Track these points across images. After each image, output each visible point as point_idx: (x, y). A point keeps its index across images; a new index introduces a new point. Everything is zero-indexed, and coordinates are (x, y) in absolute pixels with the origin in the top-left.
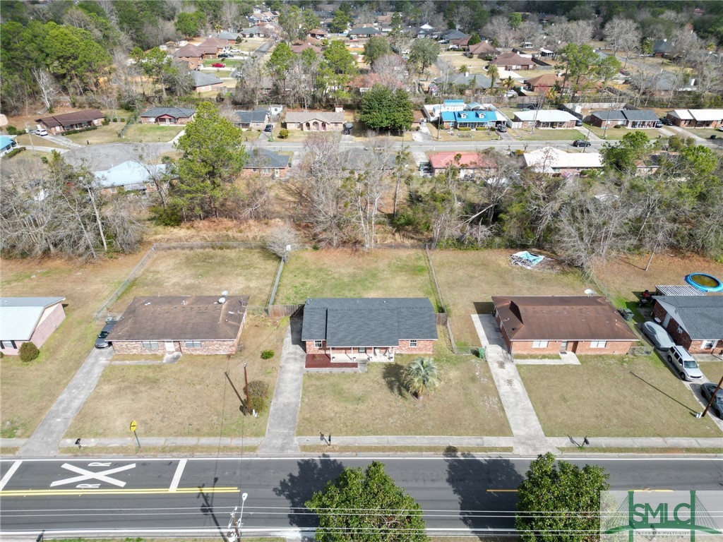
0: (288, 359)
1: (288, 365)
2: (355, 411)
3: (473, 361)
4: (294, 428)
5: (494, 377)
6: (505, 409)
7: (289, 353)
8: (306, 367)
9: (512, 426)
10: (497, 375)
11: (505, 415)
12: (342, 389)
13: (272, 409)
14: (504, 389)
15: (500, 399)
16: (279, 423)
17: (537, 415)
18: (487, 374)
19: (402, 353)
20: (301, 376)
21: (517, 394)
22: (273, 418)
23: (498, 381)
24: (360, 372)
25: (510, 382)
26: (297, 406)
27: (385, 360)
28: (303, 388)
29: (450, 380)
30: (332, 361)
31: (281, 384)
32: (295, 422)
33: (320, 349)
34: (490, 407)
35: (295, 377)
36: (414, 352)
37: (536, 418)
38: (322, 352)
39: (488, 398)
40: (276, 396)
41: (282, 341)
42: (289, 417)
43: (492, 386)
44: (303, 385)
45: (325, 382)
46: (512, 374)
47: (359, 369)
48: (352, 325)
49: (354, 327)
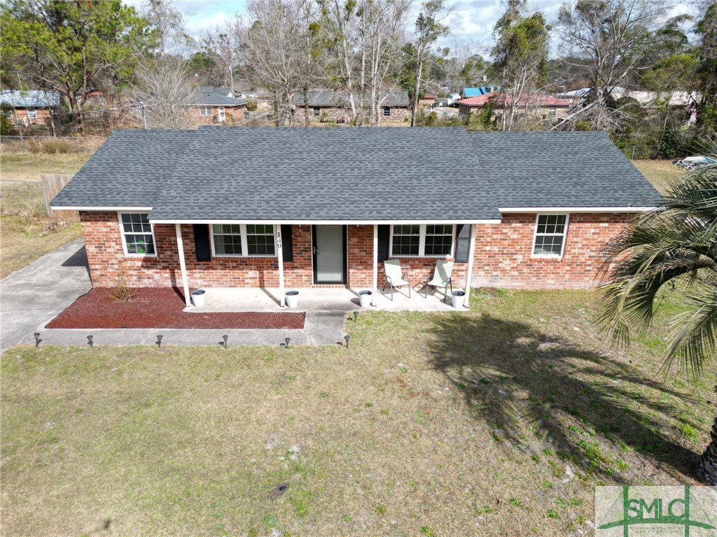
19: (499, 284)
24: (312, 341)
27: (432, 304)
30: (189, 308)
33: (149, 263)
36: (551, 283)
38: (160, 278)
47: (307, 336)
48: (286, 161)
49: (293, 165)
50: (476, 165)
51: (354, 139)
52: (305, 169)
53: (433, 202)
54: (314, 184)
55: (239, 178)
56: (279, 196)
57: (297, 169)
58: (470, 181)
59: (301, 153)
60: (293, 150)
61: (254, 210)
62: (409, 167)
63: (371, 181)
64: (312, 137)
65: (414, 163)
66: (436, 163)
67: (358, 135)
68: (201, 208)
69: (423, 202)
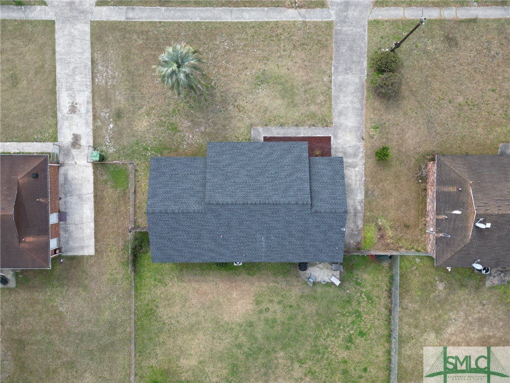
0: (355, 155)
1: (354, 143)
2: (268, 60)
3: (111, 150)
4: (336, 34)
5: (91, 119)
6: (90, 63)
7: (354, 167)
8: (329, 139)
9: (88, 37)
10: (87, 123)
11: (92, 54)
12: (283, 97)
13: (365, 64)
14: (84, 98)
15: (93, 79)
16: (354, 40)
17: (54, 52)
18: (99, 123)
20: (335, 120)
21: (70, 89)
22: (362, 48)
23: (88, 111)
25: (73, 109)
26: (336, 68)
28: (330, 99)
29: (148, 114)
31: (358, 106)
32: (336, 43)
34: (107, 67)
35: (342, 120)
37: (58, 49)
39: (106, 83)
40: (363, 86)
41: (366, 192)
42: (343, 49)
43: (97, 104)
44: (331, 105)
45: (303, 109)
46: (66, 124)
48: (273, 176)
49: (270, 172)
50: (208, 172)
51: (250, 192)
52: (266, 170)
53: (226, 151)
54: (262, 160)
55: (287, 164)
56: (272, 153)
57: (269, 170)
58: (212, 162)
59: (269, 182)
60: (272, 184)
61: (278, 146)
62: (230, 172)
63: (244, 162)
64: (265, 195)
65: (229, 174)
66: (221, 174)
67: (248, 196)
68: (294, 147)
69: (229, 150)
